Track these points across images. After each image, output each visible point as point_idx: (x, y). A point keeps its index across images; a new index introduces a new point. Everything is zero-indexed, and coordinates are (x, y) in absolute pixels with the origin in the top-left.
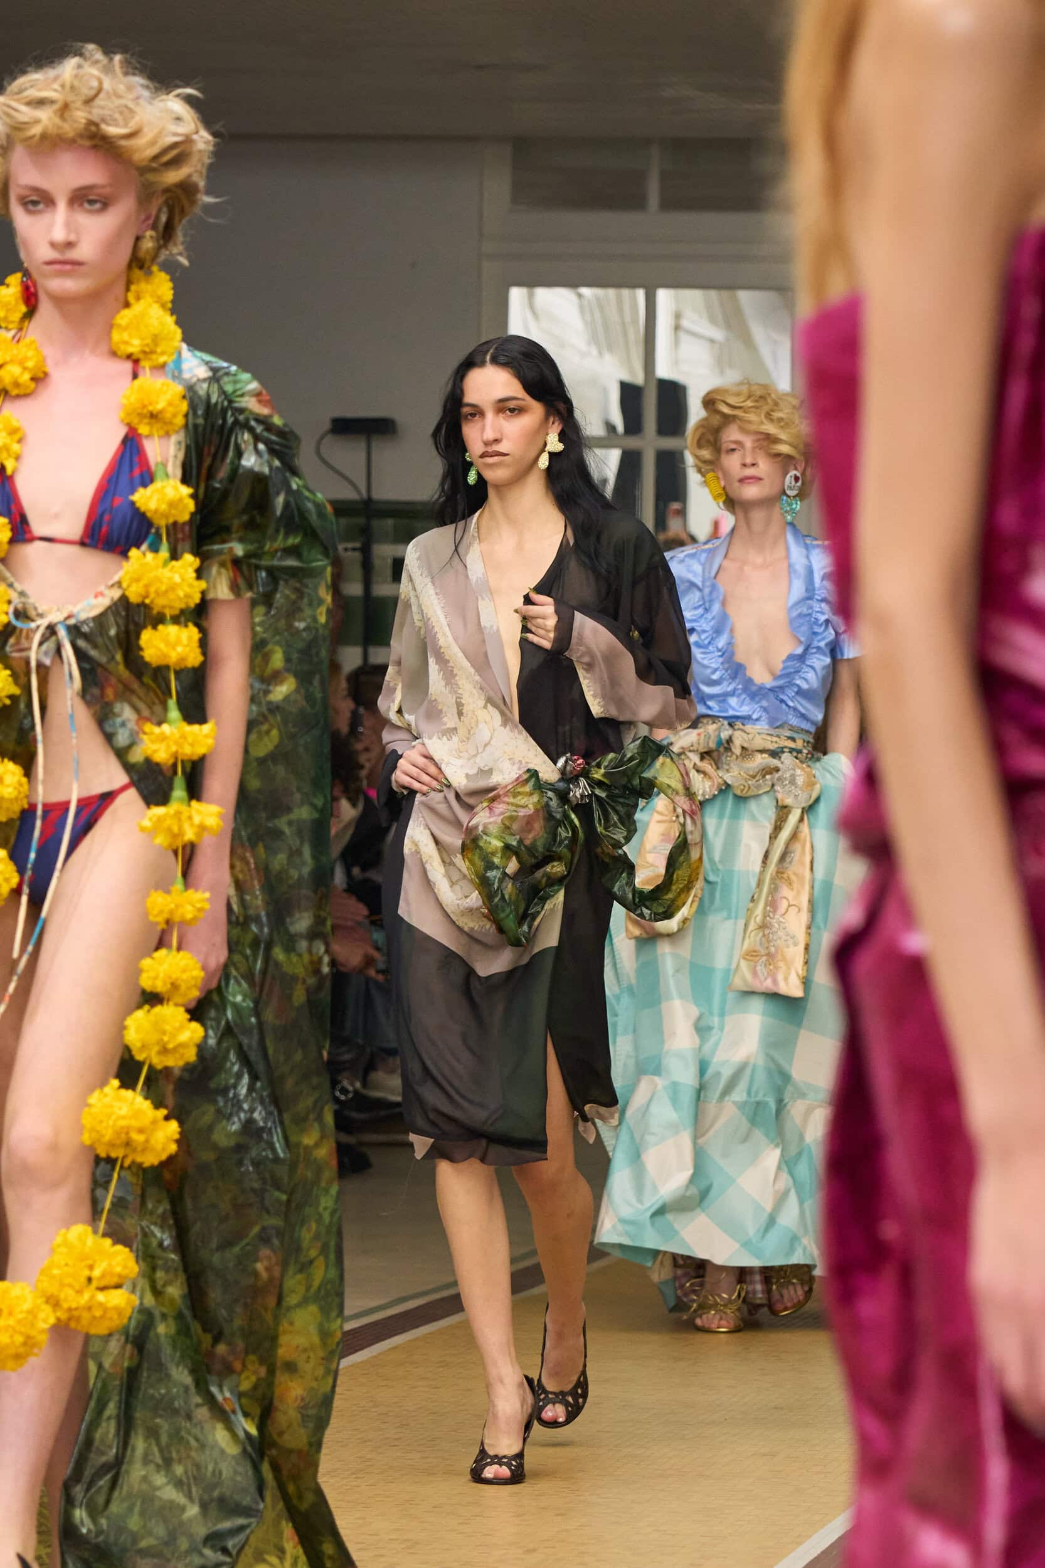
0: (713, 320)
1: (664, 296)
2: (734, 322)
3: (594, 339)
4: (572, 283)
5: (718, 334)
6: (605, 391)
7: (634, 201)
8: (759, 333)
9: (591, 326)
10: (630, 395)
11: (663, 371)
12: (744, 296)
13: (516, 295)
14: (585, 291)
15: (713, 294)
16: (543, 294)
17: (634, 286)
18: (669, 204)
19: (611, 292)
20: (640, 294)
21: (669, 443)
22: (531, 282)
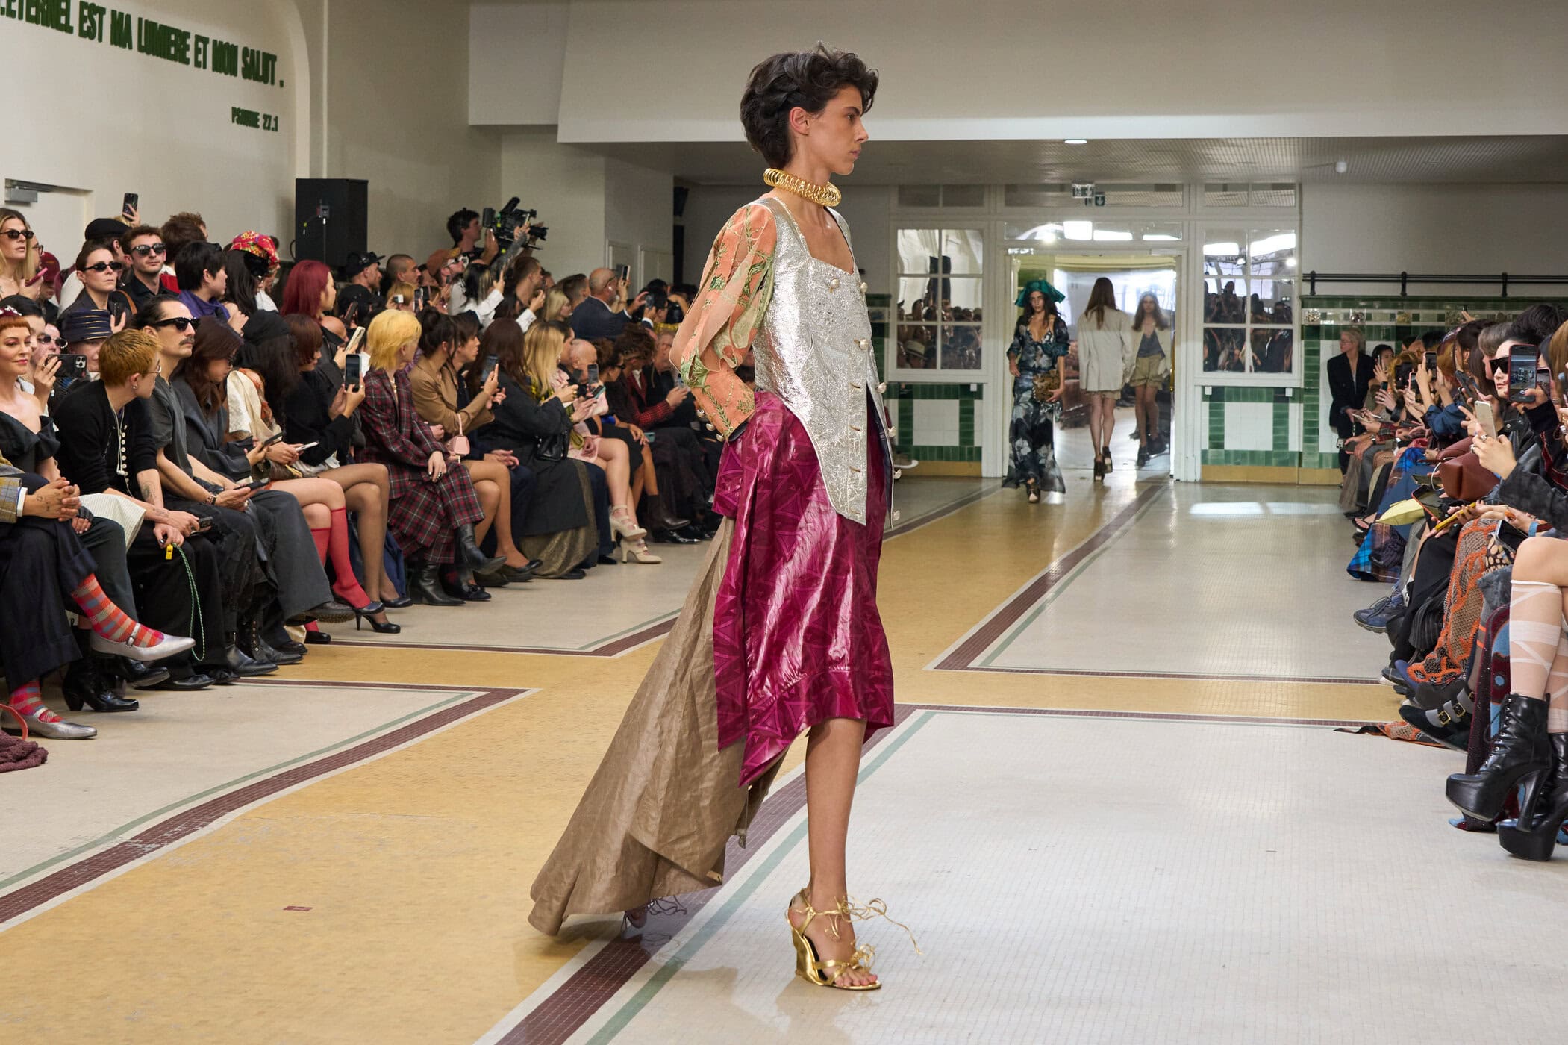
0: (957, 237)
1: (944, 232)
2: (965, 239)
3: (922, 244)
4: (918, 229)
5: (959, 241)
6: (926, 261)
7: (936, 204)
8: (972, 241)
9: (921, 240)
10: (933, 260)
11: (944, 253)
12: (968, 232)
13: (900, 232)
14: (921, 231)
15: (958, 231)
16: (908, 232)
17: (934, 229)
18: (946, 204)
19: (927, 231)
20: (937, 231)
21: (945, 276)
22: (903, 229)
